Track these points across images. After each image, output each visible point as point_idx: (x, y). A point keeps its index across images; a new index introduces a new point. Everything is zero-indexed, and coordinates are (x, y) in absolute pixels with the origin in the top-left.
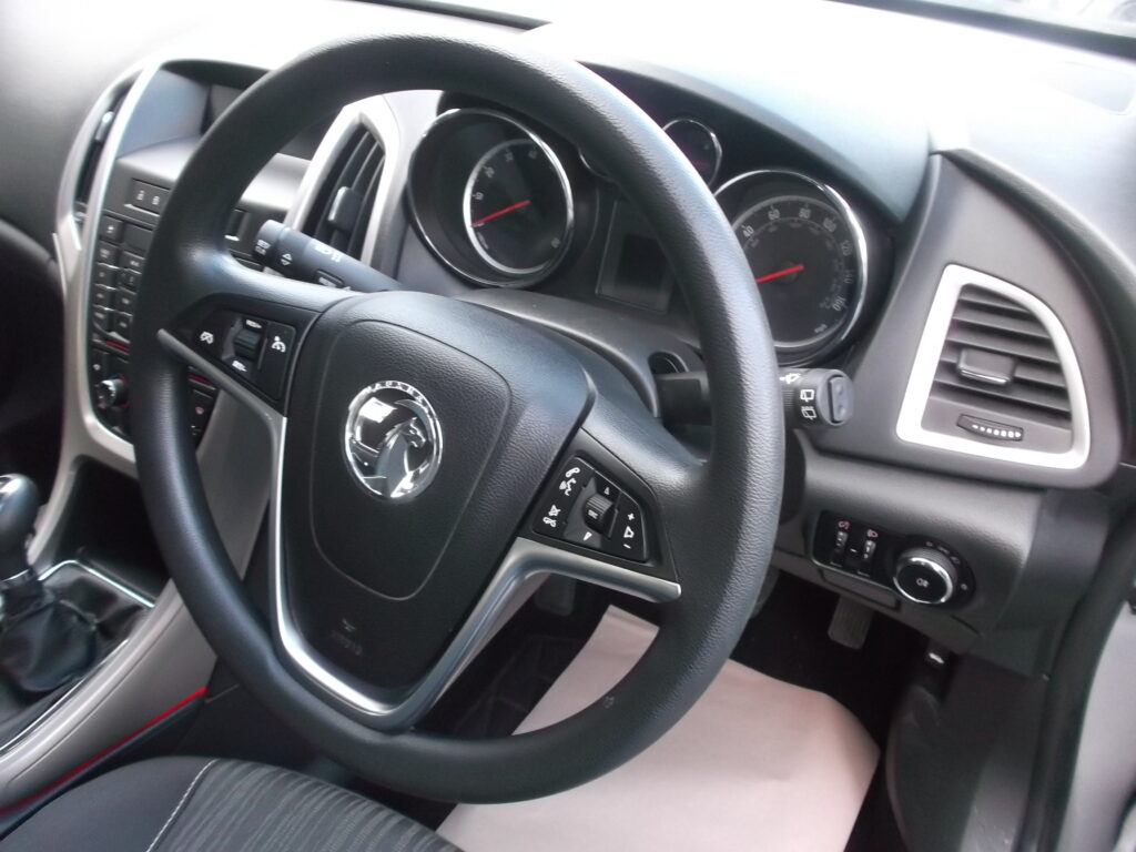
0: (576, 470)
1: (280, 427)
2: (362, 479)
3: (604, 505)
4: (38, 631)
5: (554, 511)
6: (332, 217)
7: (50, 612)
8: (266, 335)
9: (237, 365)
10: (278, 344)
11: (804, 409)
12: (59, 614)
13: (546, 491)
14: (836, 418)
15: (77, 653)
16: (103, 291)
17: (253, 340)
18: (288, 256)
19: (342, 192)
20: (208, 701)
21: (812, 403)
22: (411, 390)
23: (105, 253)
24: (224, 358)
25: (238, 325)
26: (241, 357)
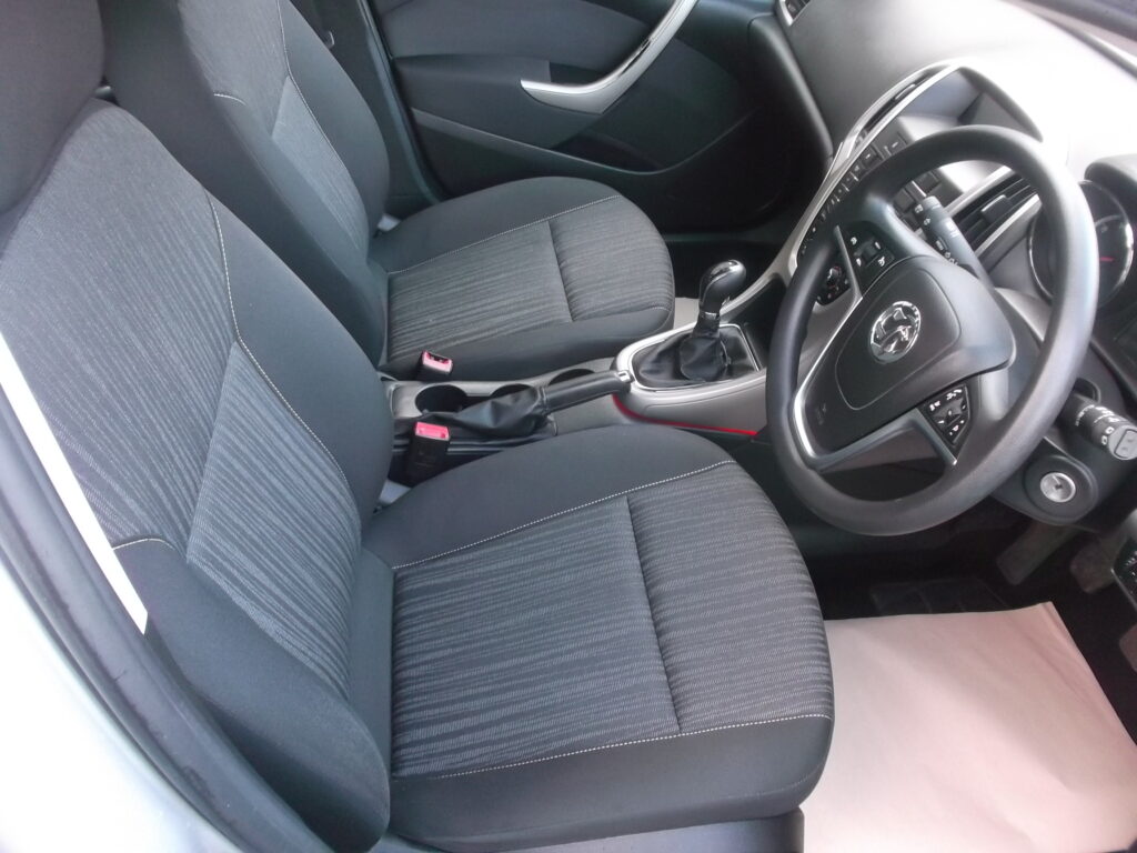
0: (960, 391)
1: (857, 300)
2: (872, 342)
3: (959, 411)
4: (702, 347)
5: (937, 404)
6: (984, 210)
7: (713, 342)
8: (879, 254)
9: (859, 261)
10: (882, 261)
11: (1104, 437)
12: (716, 347)
13: (940, 394)
14: (1118, 452)
15: (712, 371)
16: (843, 189)
17: (872, 252)
18: (928, 220)
19: (1002, 197)
20: (753, 441)
21: (1108, 435)
22: (917, 313)
23: (857, 168)
24: (855, 254)
25: (870, 242)
26: (862, 258)
